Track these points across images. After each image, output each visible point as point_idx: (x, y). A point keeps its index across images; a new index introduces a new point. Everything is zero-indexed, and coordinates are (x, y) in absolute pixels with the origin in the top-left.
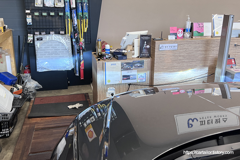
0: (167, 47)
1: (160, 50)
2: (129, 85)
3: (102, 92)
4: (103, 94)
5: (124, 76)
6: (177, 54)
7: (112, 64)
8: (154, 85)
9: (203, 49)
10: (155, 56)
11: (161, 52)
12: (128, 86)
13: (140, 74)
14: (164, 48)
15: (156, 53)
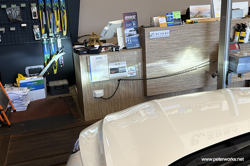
0: (158, 34)
1: (151, 38)
2: (119, 80)
3: (88, 91)
4: (90, 93)
5: (111, 69)
6: (169, 42)
7: (97, 58)
8: (148, 79)
9: (198, 34)
10: (146, 45)
11: (151, 40)
12: (118, 82)
13: (130, 68)
15: (146, 42)
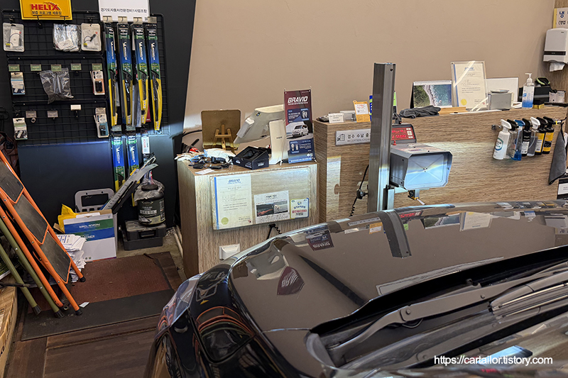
0: (353, 136)
1: (338, 143)
2: (272, 226)
3: (209, 248)
4: (212, 252)
5: (259, 207)
7: (230, 181)
11: (339, 148)
12: (268, 229)
13: (296, 201)
14: (347, 138)
15: (329, 151)
